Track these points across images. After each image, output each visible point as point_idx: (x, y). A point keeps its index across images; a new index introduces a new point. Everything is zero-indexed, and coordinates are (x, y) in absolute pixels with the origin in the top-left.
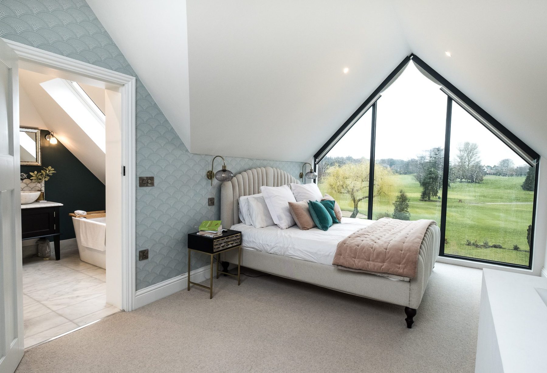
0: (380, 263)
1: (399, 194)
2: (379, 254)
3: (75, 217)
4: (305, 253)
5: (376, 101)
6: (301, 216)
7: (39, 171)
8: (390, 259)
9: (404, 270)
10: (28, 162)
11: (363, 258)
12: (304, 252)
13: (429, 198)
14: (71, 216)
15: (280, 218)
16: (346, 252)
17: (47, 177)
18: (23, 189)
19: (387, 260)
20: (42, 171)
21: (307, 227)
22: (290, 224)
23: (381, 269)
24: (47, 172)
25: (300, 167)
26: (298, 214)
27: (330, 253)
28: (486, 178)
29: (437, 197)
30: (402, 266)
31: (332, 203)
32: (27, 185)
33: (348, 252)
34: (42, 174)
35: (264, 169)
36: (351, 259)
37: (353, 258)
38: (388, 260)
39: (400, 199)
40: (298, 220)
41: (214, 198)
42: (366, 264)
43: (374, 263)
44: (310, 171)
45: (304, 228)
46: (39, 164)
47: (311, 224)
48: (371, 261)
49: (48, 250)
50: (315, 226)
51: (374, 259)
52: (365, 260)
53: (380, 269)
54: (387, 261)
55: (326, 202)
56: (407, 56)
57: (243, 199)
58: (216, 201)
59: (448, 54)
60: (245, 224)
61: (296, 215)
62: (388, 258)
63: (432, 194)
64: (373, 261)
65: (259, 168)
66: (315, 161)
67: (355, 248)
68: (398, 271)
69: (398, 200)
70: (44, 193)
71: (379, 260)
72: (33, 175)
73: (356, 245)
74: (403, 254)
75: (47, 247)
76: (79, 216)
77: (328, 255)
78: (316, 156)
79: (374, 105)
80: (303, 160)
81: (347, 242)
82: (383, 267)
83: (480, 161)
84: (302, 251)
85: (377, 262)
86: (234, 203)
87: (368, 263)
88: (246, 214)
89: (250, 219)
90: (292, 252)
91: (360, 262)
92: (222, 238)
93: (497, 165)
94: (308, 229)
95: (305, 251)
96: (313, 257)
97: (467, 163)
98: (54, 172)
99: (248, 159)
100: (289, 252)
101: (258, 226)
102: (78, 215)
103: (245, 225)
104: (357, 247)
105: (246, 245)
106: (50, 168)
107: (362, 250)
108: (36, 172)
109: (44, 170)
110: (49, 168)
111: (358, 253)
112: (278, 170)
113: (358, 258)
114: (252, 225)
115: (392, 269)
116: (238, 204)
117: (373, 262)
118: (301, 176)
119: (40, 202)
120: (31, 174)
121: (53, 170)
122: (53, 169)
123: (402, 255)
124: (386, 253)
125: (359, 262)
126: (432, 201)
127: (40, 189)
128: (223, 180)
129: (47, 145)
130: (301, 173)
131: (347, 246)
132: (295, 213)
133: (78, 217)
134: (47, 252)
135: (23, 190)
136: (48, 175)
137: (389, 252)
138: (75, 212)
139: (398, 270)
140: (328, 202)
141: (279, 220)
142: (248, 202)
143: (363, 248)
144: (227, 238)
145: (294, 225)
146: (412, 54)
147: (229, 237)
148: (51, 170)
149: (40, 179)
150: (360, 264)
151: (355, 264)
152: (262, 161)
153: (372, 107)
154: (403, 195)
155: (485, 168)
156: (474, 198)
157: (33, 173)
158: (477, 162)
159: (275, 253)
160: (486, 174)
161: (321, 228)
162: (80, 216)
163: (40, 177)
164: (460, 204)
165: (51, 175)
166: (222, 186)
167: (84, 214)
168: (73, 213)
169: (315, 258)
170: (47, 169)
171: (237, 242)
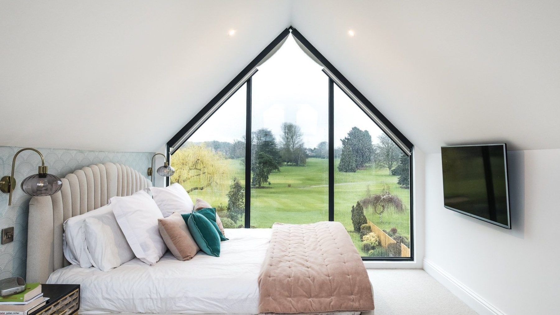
0: (326, 298)
1: (233, 183)
2: (322, 285)
4: (207, 302)
5: (251, 77)
6: (180, 239)
8: (337, 289)
9: (359, 302)
11: (301, 296)
12: (204, 300)
13: (260, 185)
15: (145, 247)
16: (276, 290)
19: (334, 291)
21: (189, 255)
22: (161, 253)
23: (331, 307)
25: (148, 159)
26: (176, 237)
27: (249, 295)
28: (309, 160)
29: (268, 183)
30: (356, 297)
31: (213, 212)
33: (278, 289)
35: (102, 166)
36: (286, 299)
37: (288, 297)
38: (336, 291)
39: (234, 188)
40: (176, 247)
41: (13, 228)
42: (308, 303)
43: (319, 299)
44: (164, 165)
45: (186, 257)
47: (195, 248)
48: (313, 297)
50: (200, 251)
51: (316, 294)
52: (305, 297)
53: (329, 306)
54: (335, 293)
55: (206, 212)
56: (287, 28)
57: (73, 223)
58: (17, 234)
59: (351, 33)
60: (79, 265)
61: (171, 239)
62: (336, 289)
63: (263, 180)
64: (316, 296)
65: (95, 166)
66: (168, 150)
67: (286, 281)
68: (353, 305)
69: (233, 190)
71: (324, 294)
73: (285, 275)
74: (352, 279)
77: (246, 299)
78: (171, 143)
79: (249, 82)
80: (152, 149)
81: (272, 274)
82: (332, 304)
83: (303, 144)
84: (201, 300)
85: (322, 297)
86: (55, 231)
87: (310, 302)
88: (81, 249)
89: (90, 256)
90: (183, 305)
91: (300, 302)
92: (47, 309)
93: (317, 148)
94: (192, 258)
95: (208, 298)
96: (221, 306)
97: (292, 146)
99: (75, 152)
100: (177, 305)
101: (107, 266)
103: (80, 269)
104: (288, 279)
105: (88, 306)
107: (298, 283)
111: (292, 288)
112: (123, 166)
113: (295, 296)
114: (93, 266)
115: (345, 304)
116: (64, 231)
117: (316, 298)
118: (150, 173)
123: (351, 281)
124: (330, 282)
125: (298, 302)
126: (263, 187)
128: (35, 193)
130: (149, 168)
131: (275, 280)
132: (170, 236)
137: (334, 280)
139: (352, 303)
140: (208, 211)
141: (144, 250)
142: (86, 226)
143: (297, 279)
144: (54, 306)
145: (167, 253)
146: (291, 27)
147: (59, 301)
150: (299, 305)
151: (292, 307)
152: (97, 153)
153: (246, 83)
154: (237, 183)
155: (307, 151)
156: (301, 182)
158: (300, 145)
159: (149, 311)
160: (308, 156)
161: (210, 252)
164: (290, 189)
166: (30, 203)
169: (225, 306)
171: (73, 307)
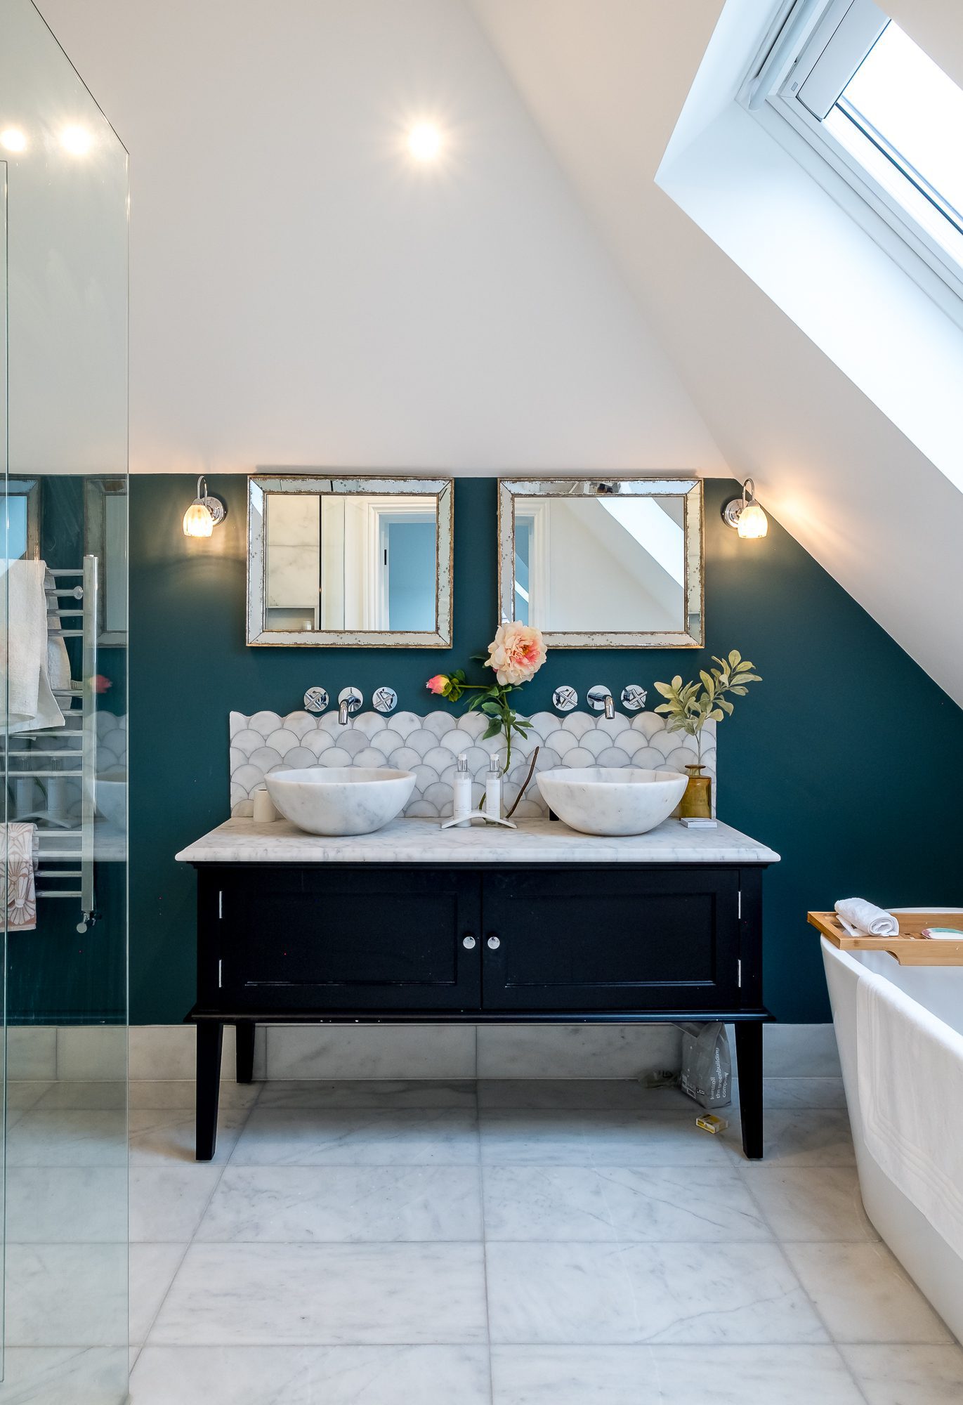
3: (836, 942)
7: (691, 677)
10: (652, 633)
14: (815, 932)
17: (723, 703)
18: (631, 758)
20: (703, 675)
24: (724, 678)
32: (648, 741)
34: (703, 689)
46: (694, 641)
49: (719, 1071)
70: (709, 779)
72: (667, 696)
75: (717, 1057)
76: (856, 943)
98: (751, 677)
102: (854, 933)
106: (735, 656)
108: (677, 681)
109: (713, 670)
110: (731, 658)
119: (690, 825)
120: (660, 687)
121: (751, 671)
122: (749, 665)
127: (696, 763)
129: (728, 550)
133: (847, 949)
134: (713, 1079)
135: (635, 761)
136: (729, 696)
138: (840, 905)
148: (738, 670)
149: (696, 714)
157: (667, 686)
162: (865, 943)
163: (693, 704)
165: (741, 692)
167: (884, 933)
168: (830, 908)
170: (724, 664)
